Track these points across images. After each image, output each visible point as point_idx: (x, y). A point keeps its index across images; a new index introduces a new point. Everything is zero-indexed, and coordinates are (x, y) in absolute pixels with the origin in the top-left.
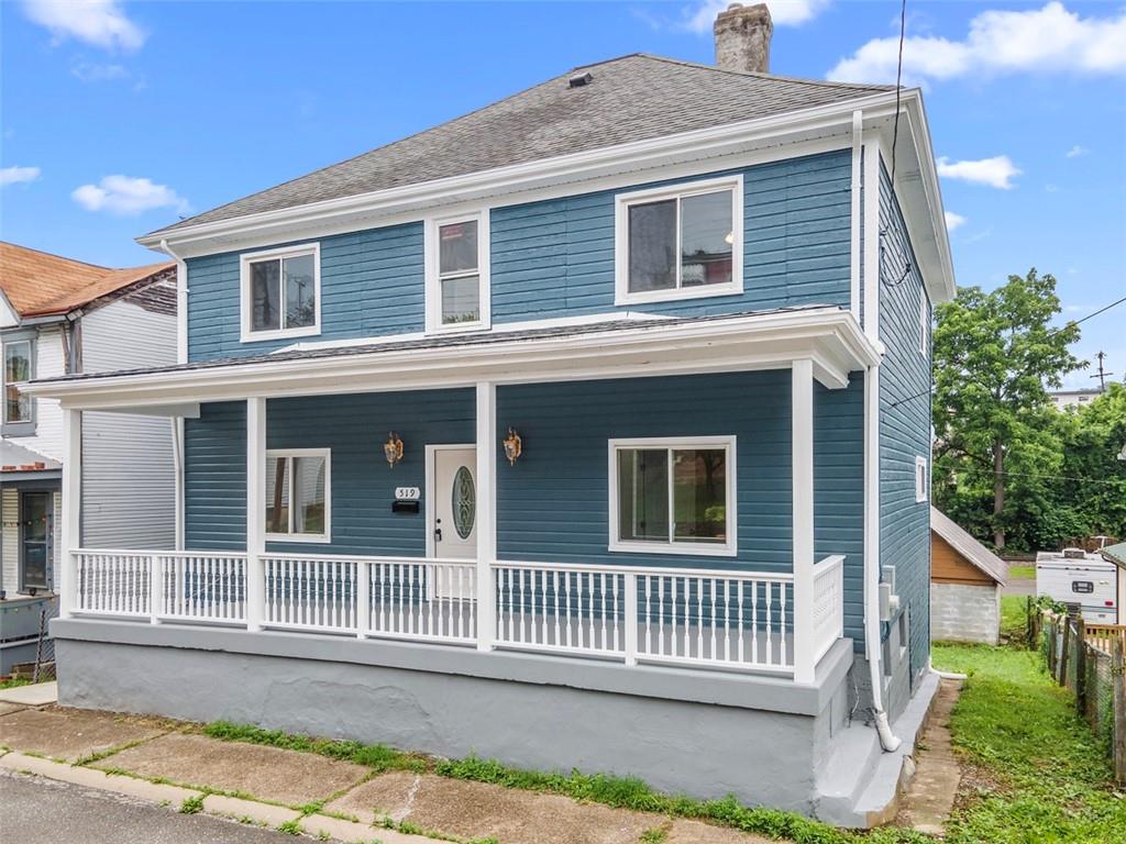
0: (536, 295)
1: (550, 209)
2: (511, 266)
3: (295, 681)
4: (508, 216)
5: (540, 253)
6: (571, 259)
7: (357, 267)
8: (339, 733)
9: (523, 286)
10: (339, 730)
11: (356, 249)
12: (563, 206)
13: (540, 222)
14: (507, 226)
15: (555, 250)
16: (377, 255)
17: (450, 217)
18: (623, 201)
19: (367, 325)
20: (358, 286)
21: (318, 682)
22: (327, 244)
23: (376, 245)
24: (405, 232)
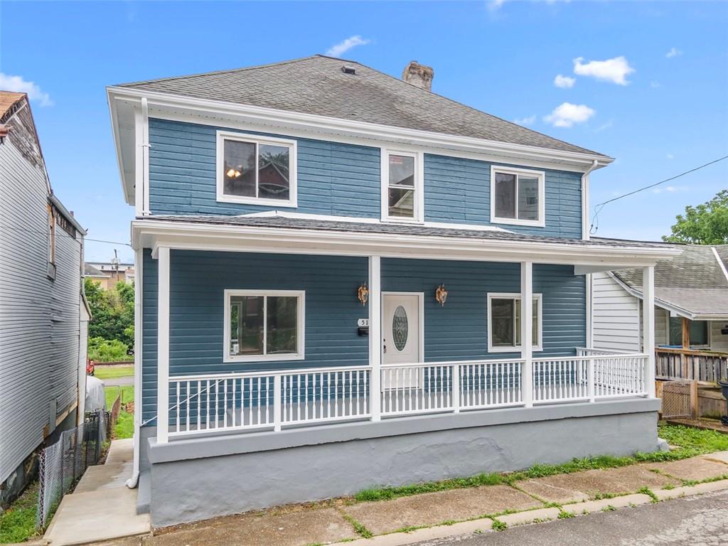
0: (450, 209)
1: (457, 163)
2: (435, 190)
3: (414, 449)
4: (434, 160)
5: (451, 185)
6: (468, 193)
7: (328, 166)
8: (445, 476)
9: (442, 202)
10: (445, 473)
11: (328, 153)
12: (464, 163)
13: (452, 169)
14: (432, 166)
15: (460, 186)
16: (344, 161)
17: (396, 151)
18: (494, 169)
19: (335, 207)
20: (329, 180)
21: (432, 446)
22: (303, 144)
23: (343, 154)
24: (366, 152)
